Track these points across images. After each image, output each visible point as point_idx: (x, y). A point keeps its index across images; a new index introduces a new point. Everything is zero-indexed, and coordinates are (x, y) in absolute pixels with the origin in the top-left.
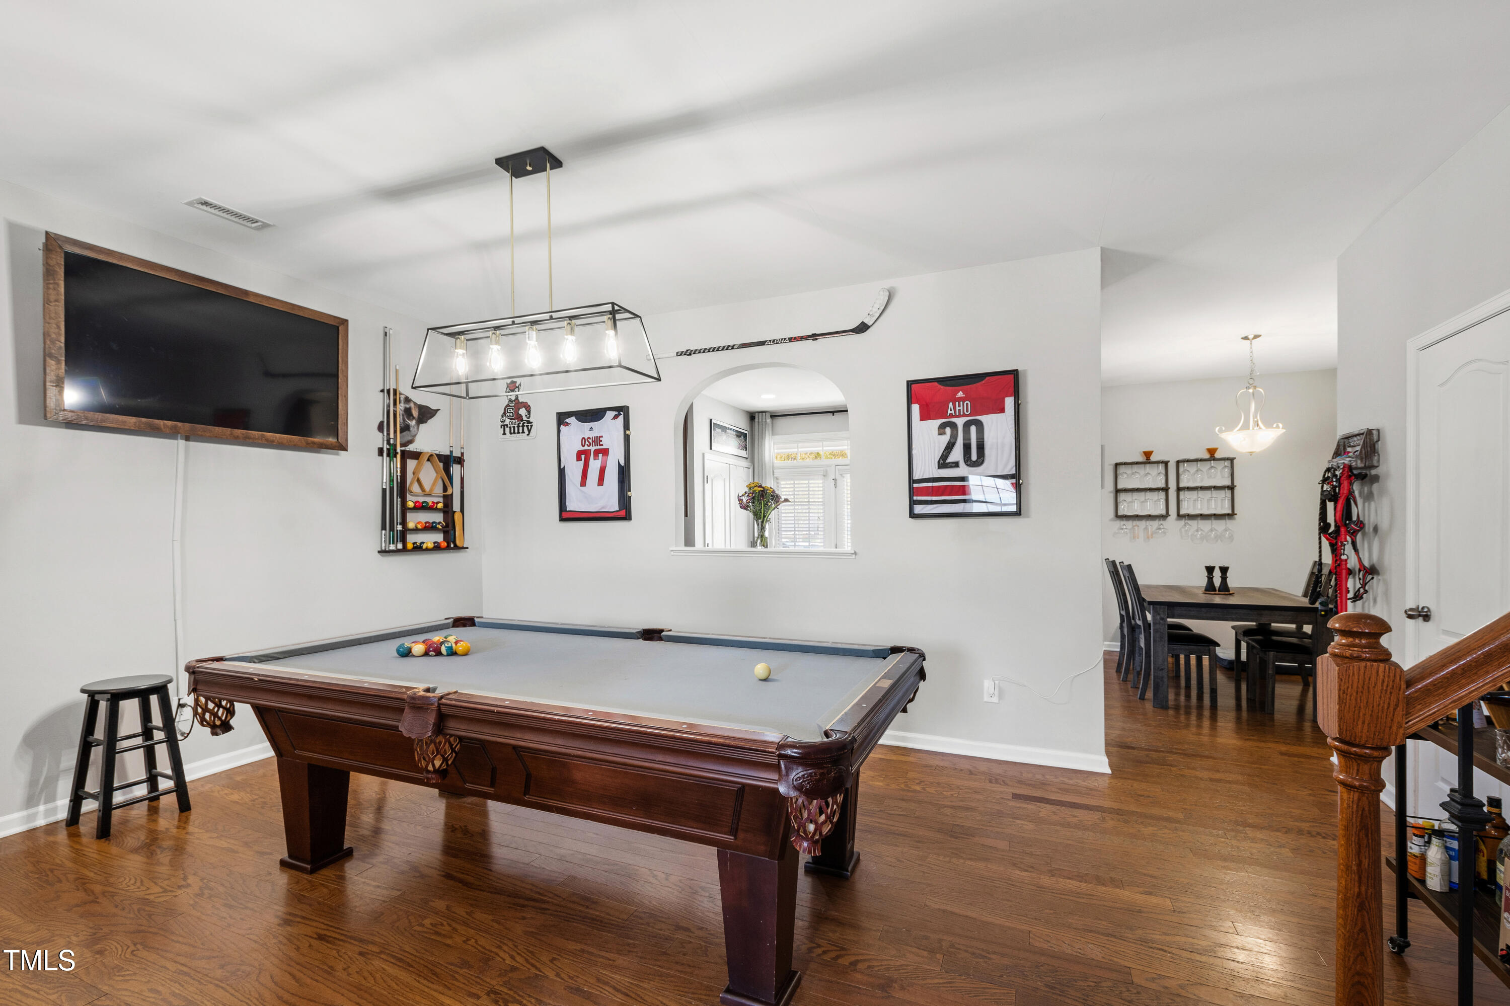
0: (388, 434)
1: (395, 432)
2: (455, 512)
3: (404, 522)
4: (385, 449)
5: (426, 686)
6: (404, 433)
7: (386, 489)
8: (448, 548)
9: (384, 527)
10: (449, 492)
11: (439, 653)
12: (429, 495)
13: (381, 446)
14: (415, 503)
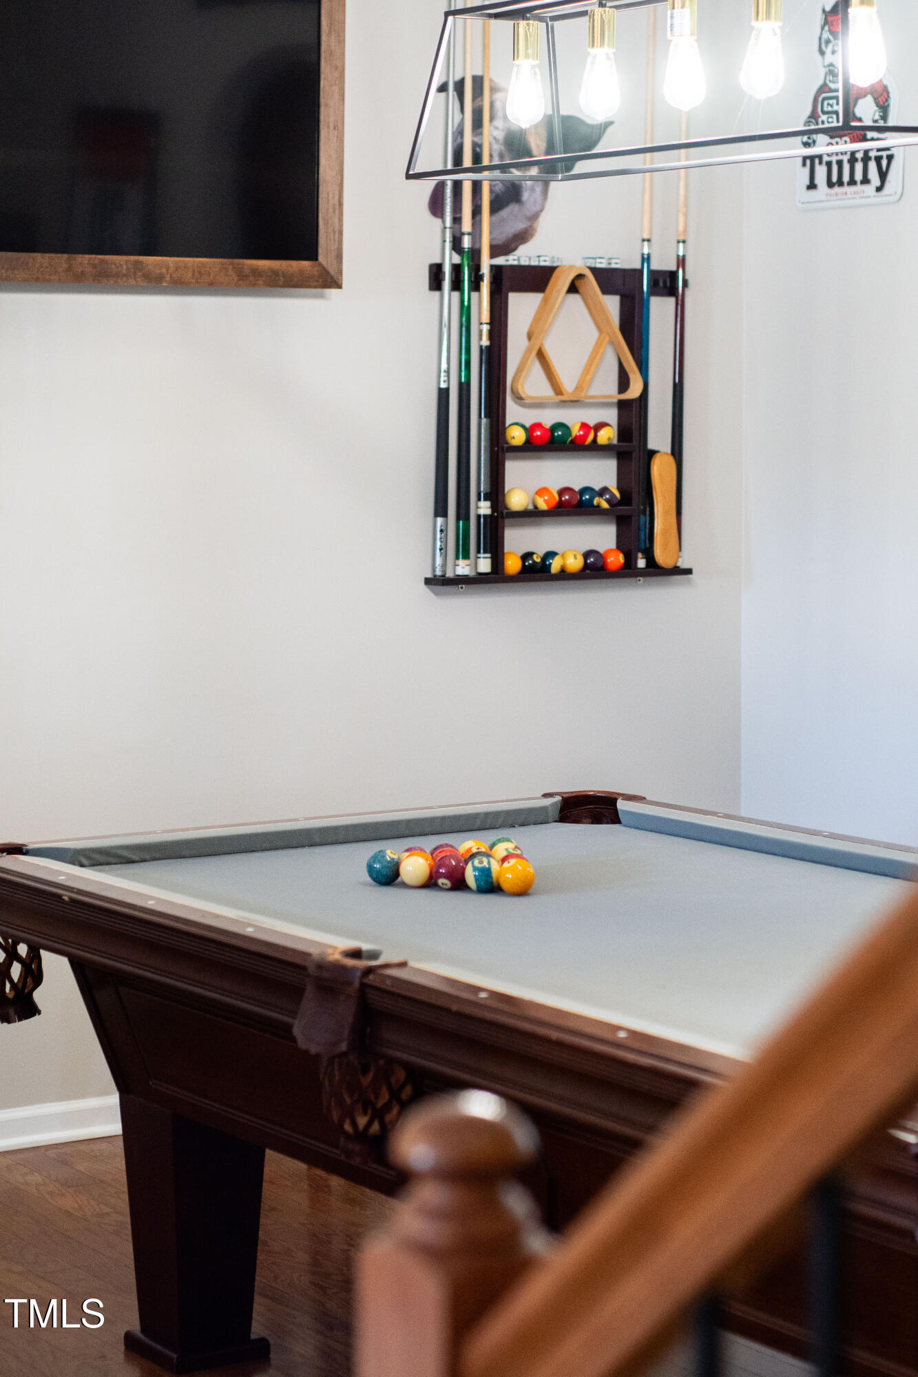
0: (457, 220)
1: (476, 211)
2: (652, 453)
3: (496, 493)
4: (447, 269)
5: (352, 944)
6: (504, 213)
7: (447, 390)
8: (628, 570)
9: (440, 509)
10: (634, 391)
11: (459, 884)
12: (574, 403)
13: (438, 261)
14: (530, 430)
